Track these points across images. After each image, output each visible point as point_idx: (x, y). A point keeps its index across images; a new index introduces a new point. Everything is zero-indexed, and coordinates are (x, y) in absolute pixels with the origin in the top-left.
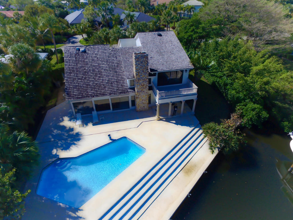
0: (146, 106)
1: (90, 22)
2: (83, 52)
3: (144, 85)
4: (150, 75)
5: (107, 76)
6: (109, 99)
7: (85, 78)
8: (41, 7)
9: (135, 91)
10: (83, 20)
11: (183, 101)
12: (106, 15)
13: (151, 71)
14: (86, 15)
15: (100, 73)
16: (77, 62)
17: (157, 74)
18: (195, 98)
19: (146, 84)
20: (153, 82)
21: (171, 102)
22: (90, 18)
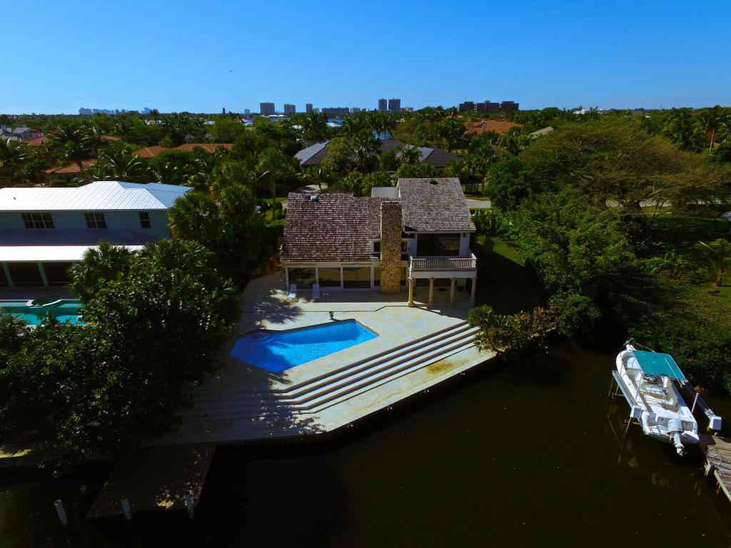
0: (397, 286)
1: (337, 163)
2: (314, 200)
3: (394, 250)
4: (404, 236)
5: (343, 235)
6: (339, 269)
7: (311, 236)
8: (260, 138)
9: (379, 258)
10: (325, 159)
11: (453, 279)
12: (365, 151)
13: (406, 230)
14: (332, 152)
15: (333, 230)
16: (304, 213)
17: (416, 236)
18: (473, 275)
19: (398, 248)
20: (409, 249)
21: (432, 278)
22: (339, 156)
